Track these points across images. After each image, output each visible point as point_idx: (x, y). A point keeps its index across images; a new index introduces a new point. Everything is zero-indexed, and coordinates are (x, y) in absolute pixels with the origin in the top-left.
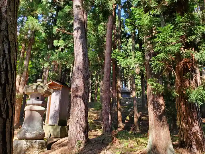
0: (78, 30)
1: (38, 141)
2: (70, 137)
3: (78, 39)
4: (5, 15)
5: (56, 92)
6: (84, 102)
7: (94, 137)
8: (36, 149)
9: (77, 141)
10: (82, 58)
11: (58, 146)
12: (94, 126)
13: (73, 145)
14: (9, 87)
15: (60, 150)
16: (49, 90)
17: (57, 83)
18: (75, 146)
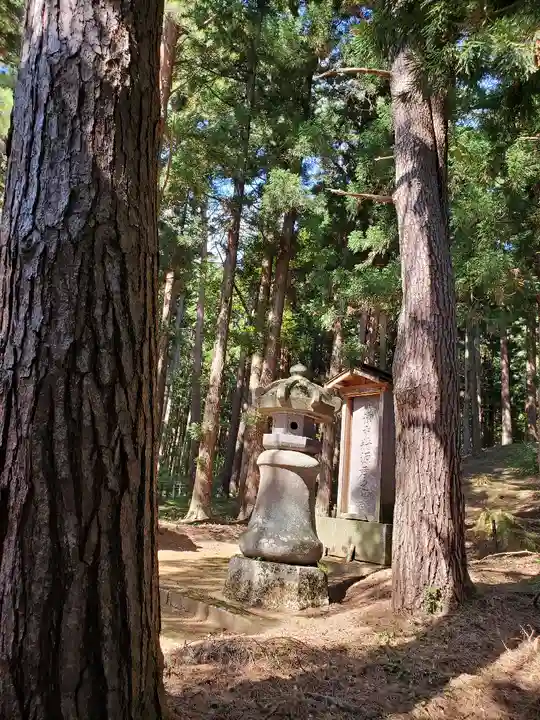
0: (410, 183)
1: (298, 568)
2: (398, 570)
3: (410, 214)
4: (109, 175)
5: (366, 408)
6: (441, 443)
7: (505, 580)
8: (294, 594)
9: (421, 586)
10: (428, 281)
11: (368, 593)
12: (516, 535)
13: (408, 601)
14: (126, 393)
15: (367, 608)
16: (326, 399)
17: (367, 376)
18: (417, 604)
